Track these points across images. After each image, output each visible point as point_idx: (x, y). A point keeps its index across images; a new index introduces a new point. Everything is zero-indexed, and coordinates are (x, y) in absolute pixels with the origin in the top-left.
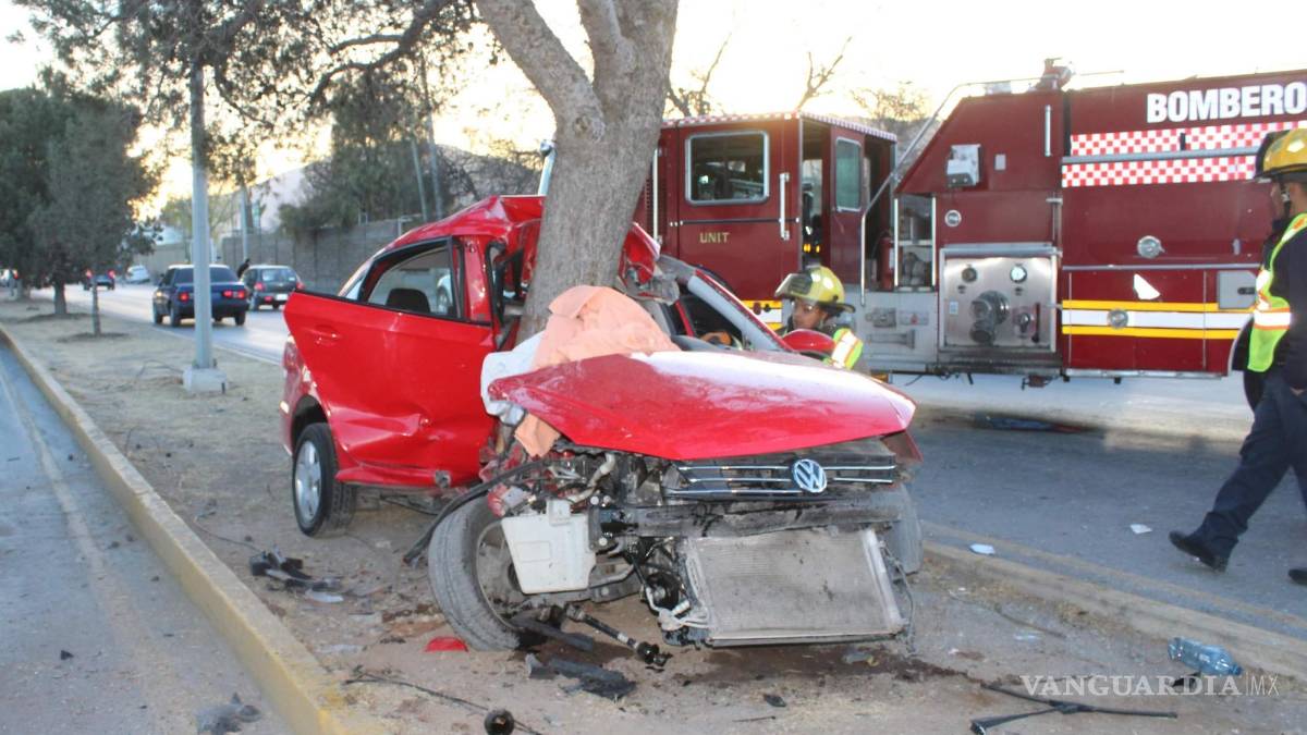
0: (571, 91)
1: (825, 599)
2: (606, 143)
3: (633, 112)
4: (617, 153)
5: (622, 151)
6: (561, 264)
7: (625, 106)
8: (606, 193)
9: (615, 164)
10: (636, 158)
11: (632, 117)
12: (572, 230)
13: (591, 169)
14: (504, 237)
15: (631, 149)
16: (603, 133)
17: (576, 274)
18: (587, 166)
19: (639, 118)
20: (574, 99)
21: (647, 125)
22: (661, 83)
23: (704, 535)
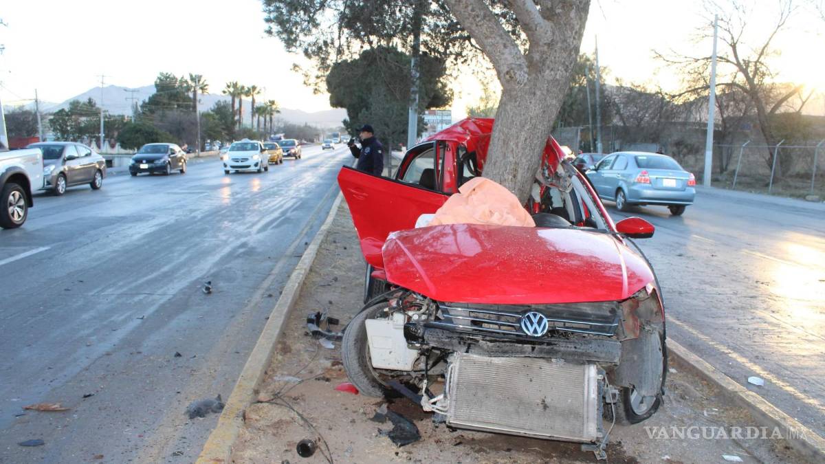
0: (503, 54)
1: (539, 409)
2: (527, 87)
3: (549, 67)
4: (535, 94)
5: (538, 93)
6: (497, 161)
7: (544, 64)
8: (526, 119)
9: (533, 101)
10: (548, 98)
11: (547, 72)
12: (504, 141)
13: (518, 103)
14: (465, 143)
15: (545, 92)
16: (525, 81)
17: (504, 169)
18: (516, 102)
19: (552, 73)
20: (506, 59)
21: (558, 77)
22: (571, 51)
23: (467, 352)
